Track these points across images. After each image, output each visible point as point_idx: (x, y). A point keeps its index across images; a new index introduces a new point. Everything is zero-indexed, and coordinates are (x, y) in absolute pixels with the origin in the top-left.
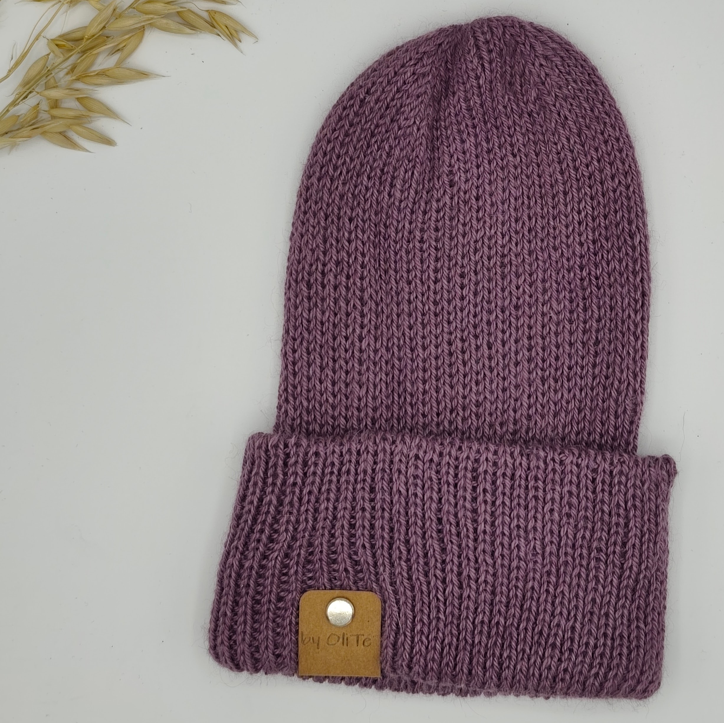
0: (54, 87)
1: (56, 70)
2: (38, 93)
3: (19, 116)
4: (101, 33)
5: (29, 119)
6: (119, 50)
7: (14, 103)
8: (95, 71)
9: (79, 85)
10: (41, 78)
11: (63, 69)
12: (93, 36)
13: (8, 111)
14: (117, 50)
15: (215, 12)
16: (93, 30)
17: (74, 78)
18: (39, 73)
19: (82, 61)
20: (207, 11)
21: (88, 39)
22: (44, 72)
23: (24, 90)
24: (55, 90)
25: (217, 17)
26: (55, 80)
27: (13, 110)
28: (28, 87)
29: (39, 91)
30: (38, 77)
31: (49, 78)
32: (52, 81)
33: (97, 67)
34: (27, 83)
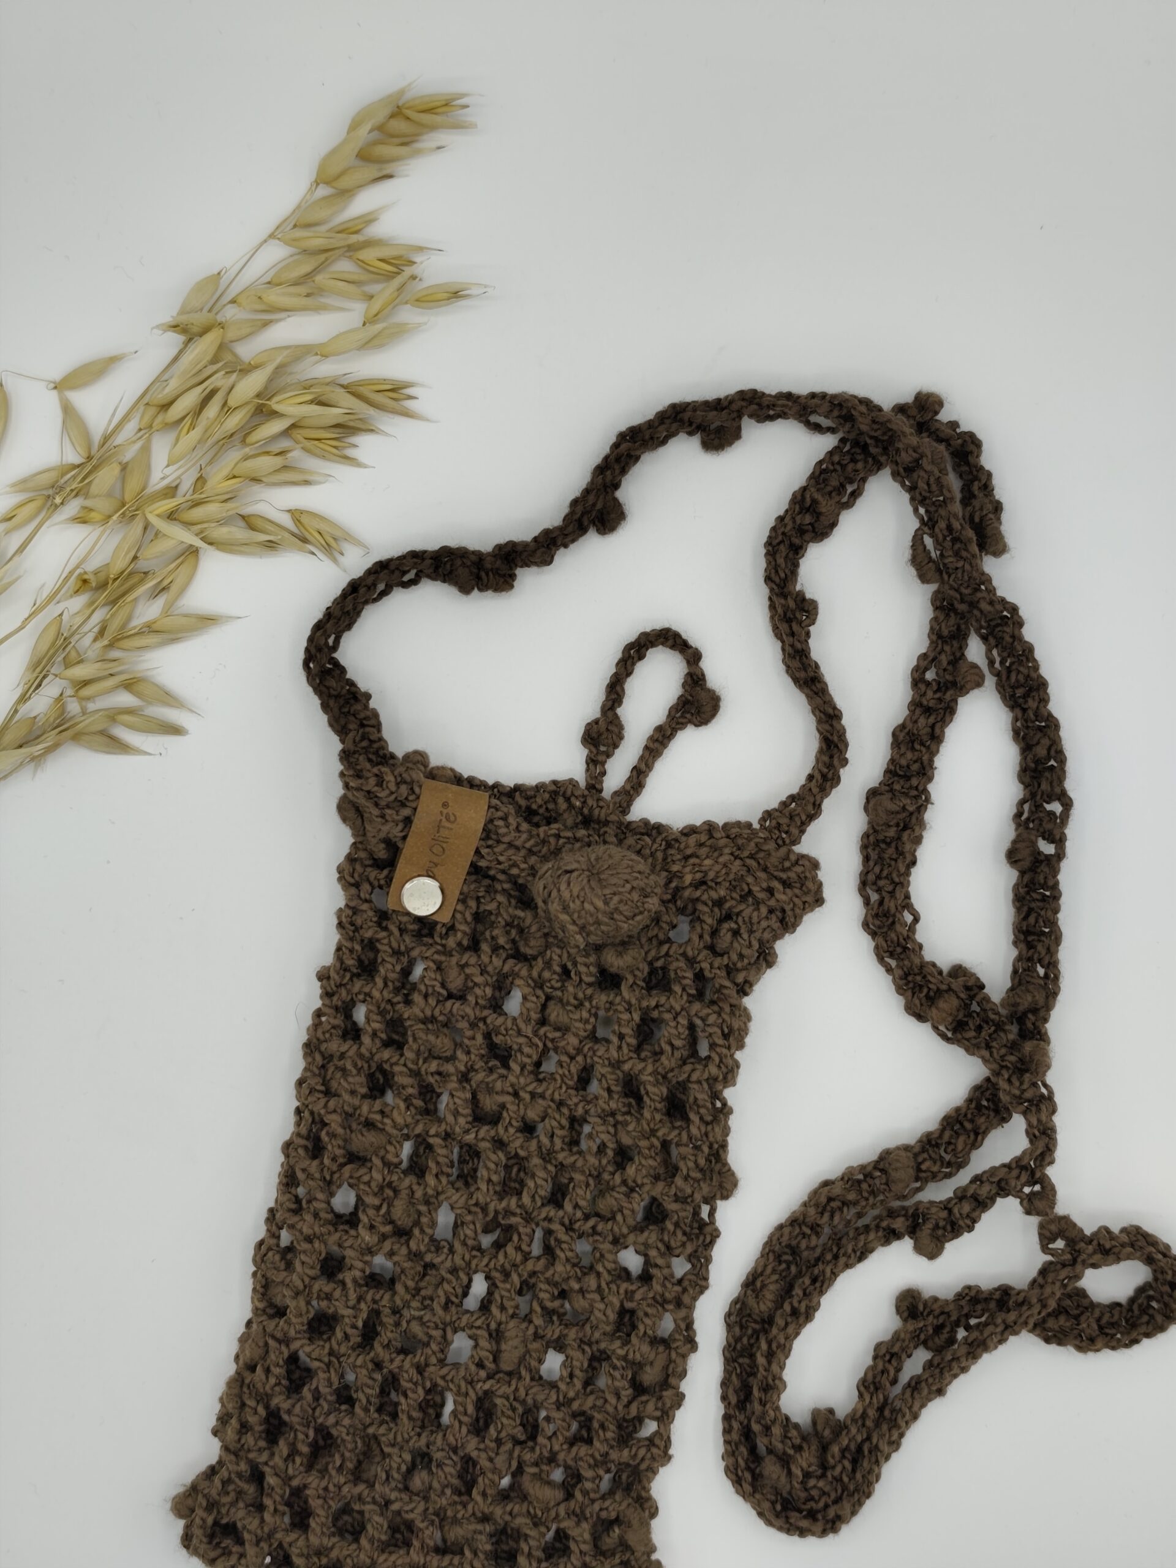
0: (79, 662)
1: (76, 637)
2: (56, 676)
3: (35, 718)
4: (132, 566)
5: (52, 719)
6: (164, 589)
7: (24, 698)
8: (135, 628)
9: (115, 654)
10: (57, 651)
11: (86, 633)
12: (122, 573)
13: (16, 711)
14: (161, 589)
15: (302, 512)
16: (120, 564)
17: (106, 642)
18: (53, 644)
19: (112, 616)
20: (289, 511)
21: (115, 580)
22: (60, 642)
23: (35, 675)
24: (81, 666)
25: (305, 519)
26: (77, 652)
27: (24, 709)
28: (38, 670)
29: (57, 672)
30: (51, 652)
31: (68, 649)
32: (73, 654)
33: (137, 622)
34: (39, 663)
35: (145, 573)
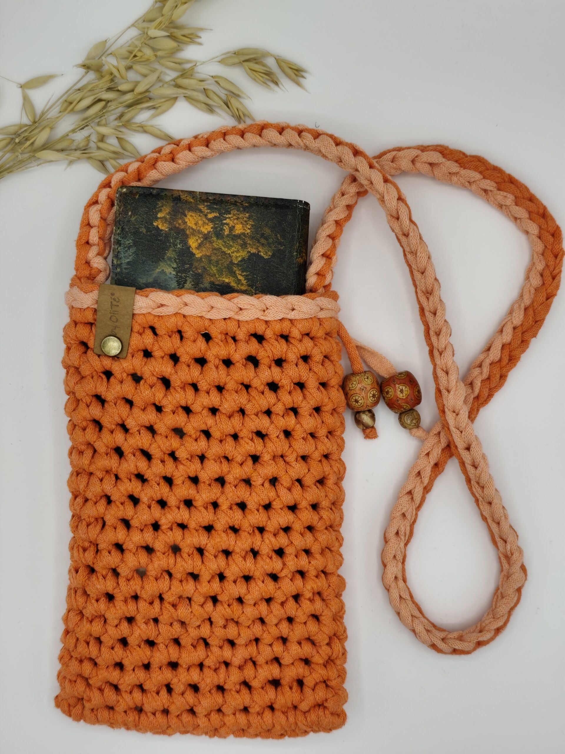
35: (150, 99)
